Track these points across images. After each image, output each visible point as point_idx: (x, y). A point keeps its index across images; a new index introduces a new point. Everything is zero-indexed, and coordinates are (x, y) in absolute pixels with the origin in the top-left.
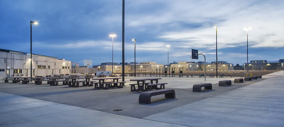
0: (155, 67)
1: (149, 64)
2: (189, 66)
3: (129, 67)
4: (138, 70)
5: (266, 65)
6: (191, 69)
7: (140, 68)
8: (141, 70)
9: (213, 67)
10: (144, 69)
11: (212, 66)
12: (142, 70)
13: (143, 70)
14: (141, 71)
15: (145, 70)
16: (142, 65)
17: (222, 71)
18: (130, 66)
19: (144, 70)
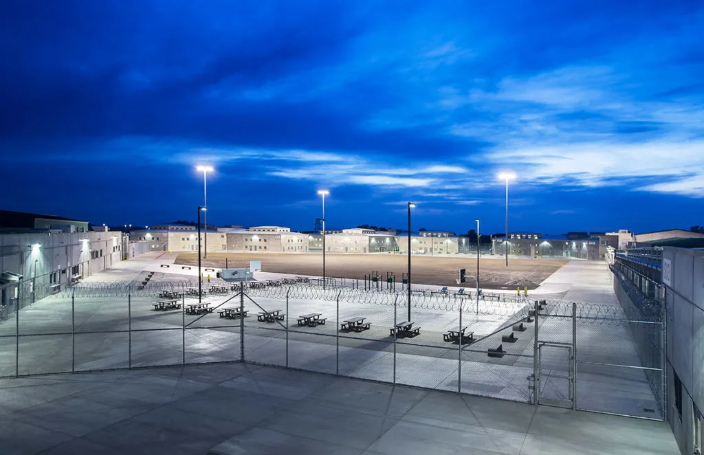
0: (289, 241)
1: (274, 233)
2: (370, 241)
3: (223, 236)
4: (246, 247)
5: (540, 243)
6: (374, 247)
7: (251, 240)
8: (256, 247)
9: (423, 245)
10: (263, 244)
11: (421, 242)
12: (258, 248)
13: (260, 247)
14: (256, 250)
15: (265, 248)
16: (258, 235)
17: (444, 255)
18: (225, 236)
19: (263, 247)
